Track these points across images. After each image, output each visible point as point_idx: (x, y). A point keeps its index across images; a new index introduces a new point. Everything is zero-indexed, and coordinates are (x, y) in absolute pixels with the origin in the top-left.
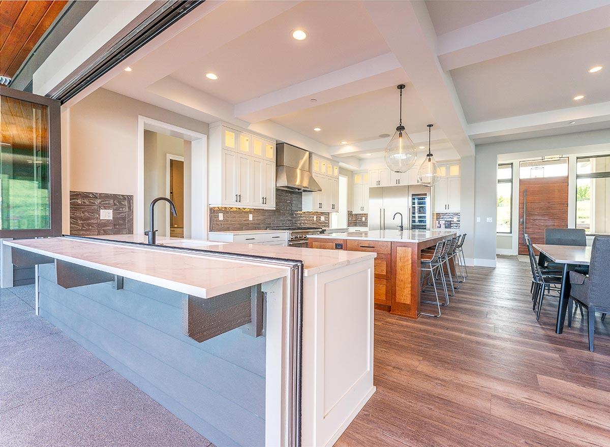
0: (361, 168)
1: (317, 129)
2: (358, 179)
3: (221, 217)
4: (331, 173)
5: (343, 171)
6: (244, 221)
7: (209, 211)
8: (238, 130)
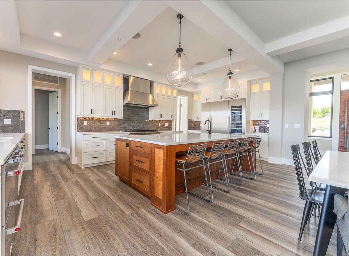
0: (197, 90)
1: (150, 64)
2: (196, 98)
3: (85, 123)
4: (170, 94)
5: (180, 92)
6: (103, 125)
7: (77, 119)
8: (93, 69)
